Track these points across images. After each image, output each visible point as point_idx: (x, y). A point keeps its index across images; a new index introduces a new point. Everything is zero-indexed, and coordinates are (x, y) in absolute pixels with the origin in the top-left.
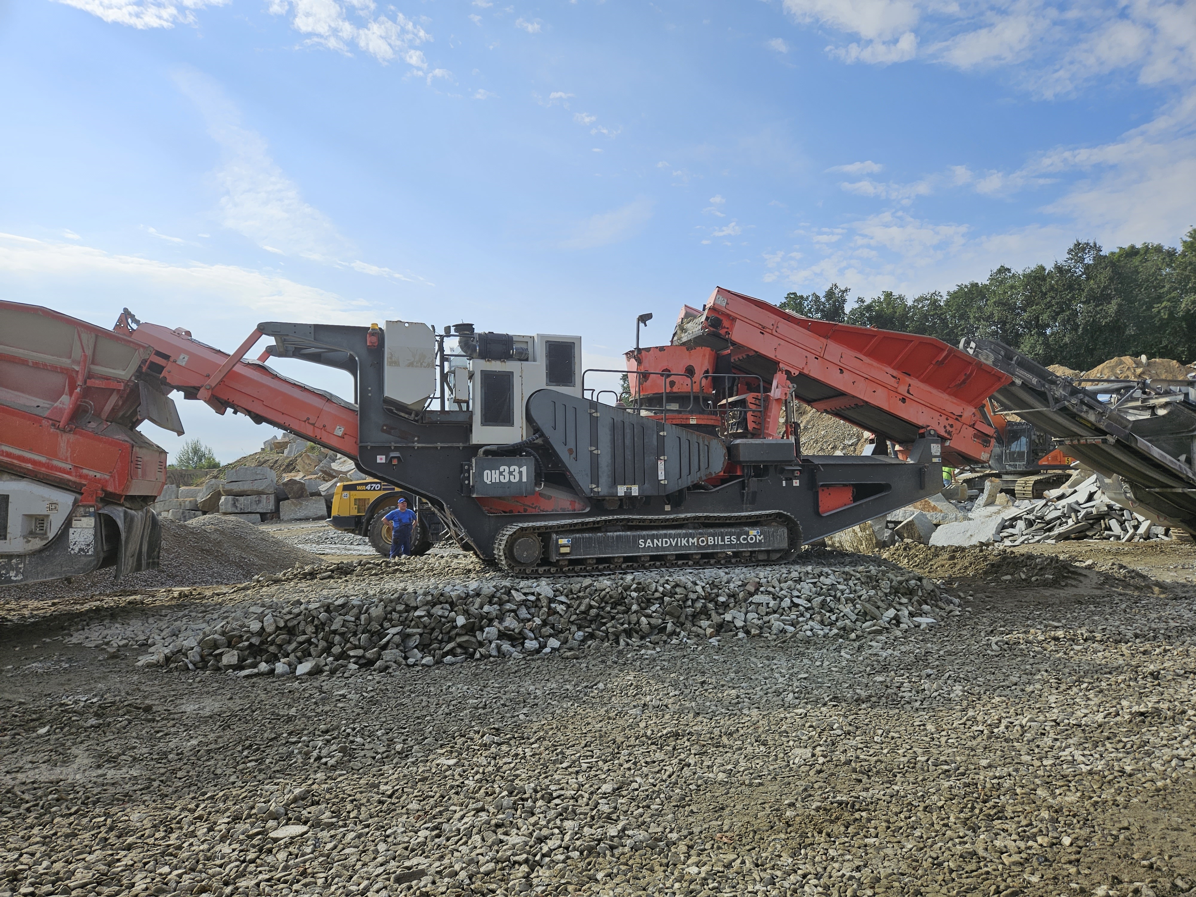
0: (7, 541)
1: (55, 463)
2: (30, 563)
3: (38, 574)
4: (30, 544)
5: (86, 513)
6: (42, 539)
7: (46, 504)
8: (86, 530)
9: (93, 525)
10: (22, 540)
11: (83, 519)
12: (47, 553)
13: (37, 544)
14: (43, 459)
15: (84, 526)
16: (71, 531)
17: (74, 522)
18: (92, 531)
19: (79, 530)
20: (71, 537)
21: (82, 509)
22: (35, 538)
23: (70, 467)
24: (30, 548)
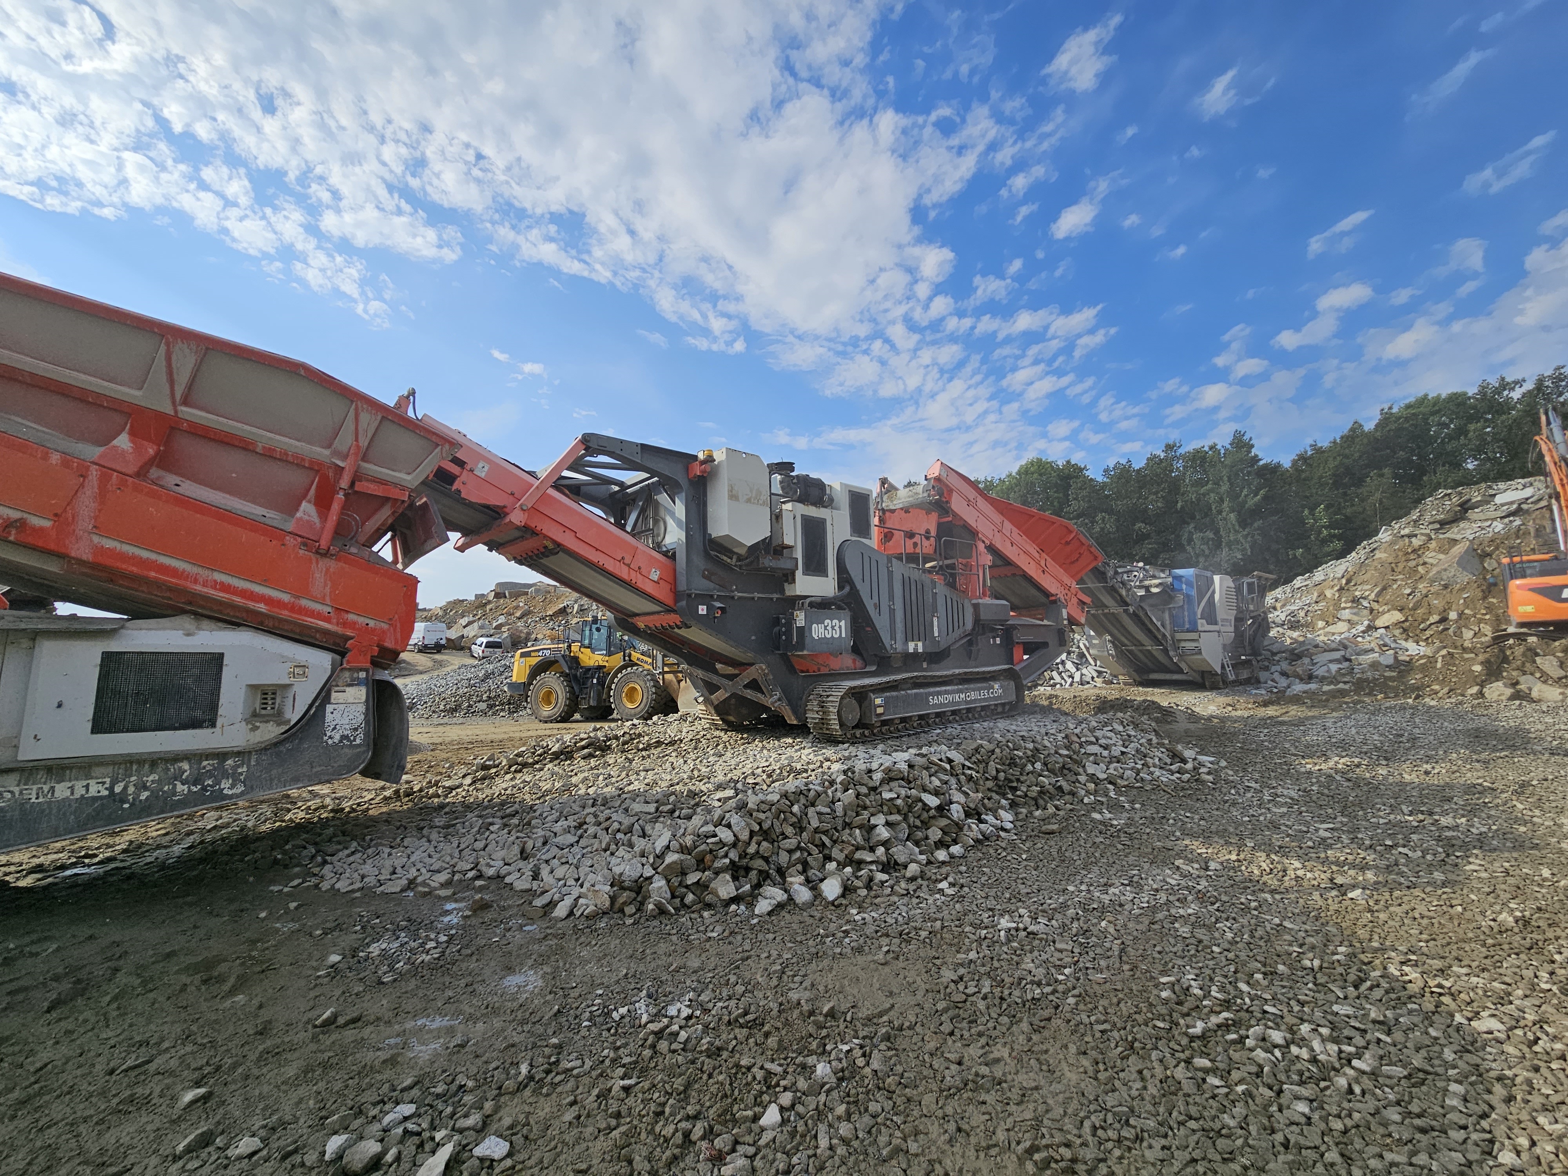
0: (218, 730)
1: (305, 603)
2: (258, 764)
3: (271, 780)
4: (258, 732)
5: (353, 680)
6: (279, 725)
7: (288, 667)
8: (353, 707)
9: (364, 698)
10: (244, 727)
11: (348, 689)
12: (289, 746)
13: (270, 732)
14: (285, 597)
15: (351, 700)
16: (329, 708)
17: (334, 695)
18: (362, 708)
19: (342, 707)
20: (329, 717)
21: (347, 674)
22: (267, 722)
23: (329, 609)
24: (258, 739)
